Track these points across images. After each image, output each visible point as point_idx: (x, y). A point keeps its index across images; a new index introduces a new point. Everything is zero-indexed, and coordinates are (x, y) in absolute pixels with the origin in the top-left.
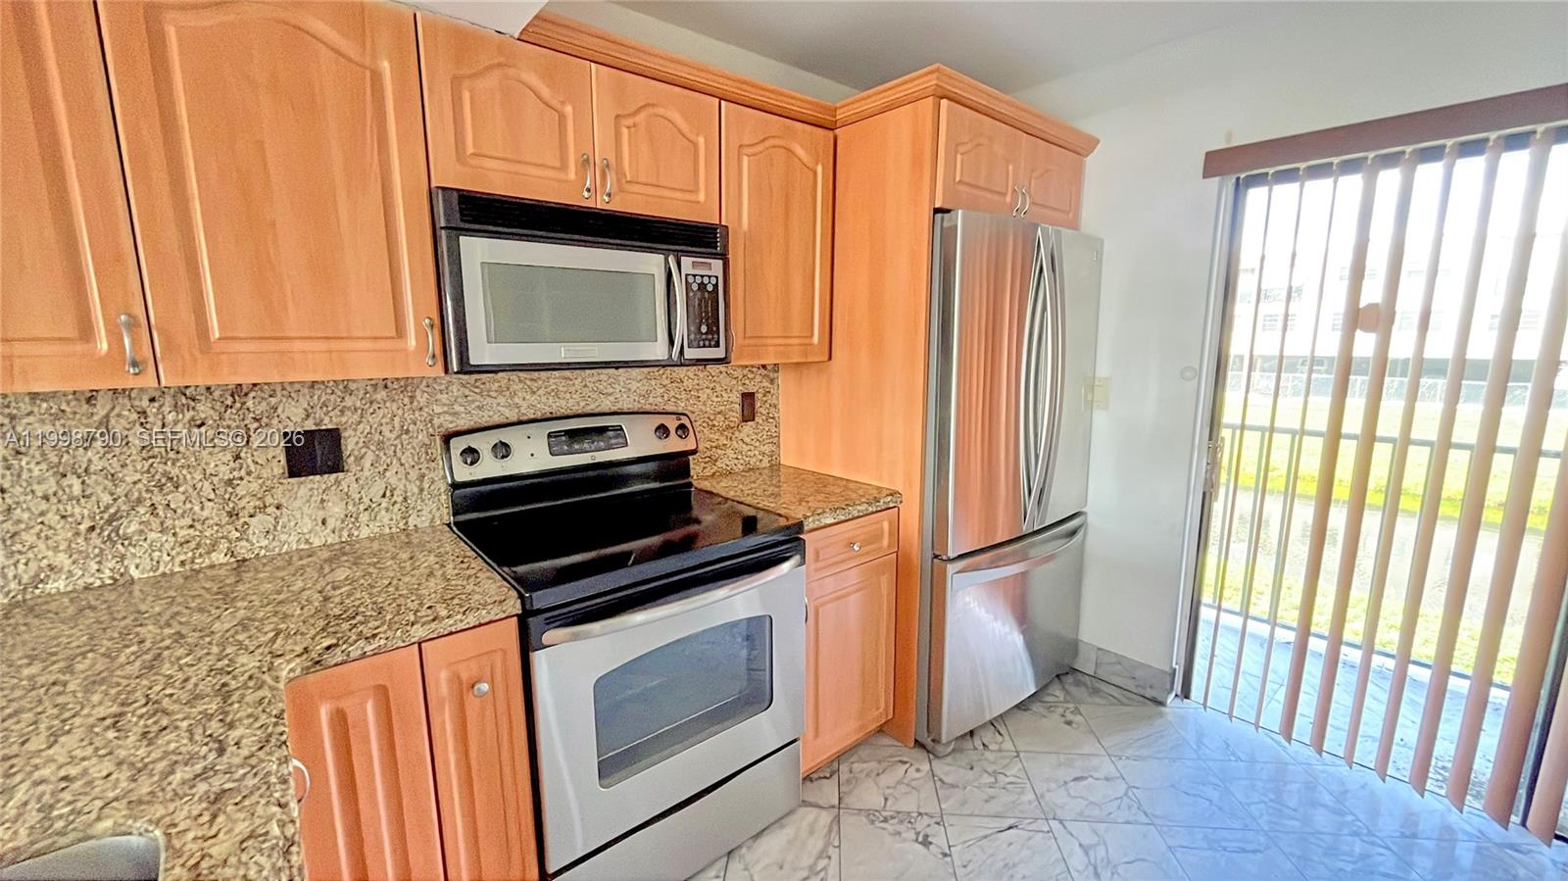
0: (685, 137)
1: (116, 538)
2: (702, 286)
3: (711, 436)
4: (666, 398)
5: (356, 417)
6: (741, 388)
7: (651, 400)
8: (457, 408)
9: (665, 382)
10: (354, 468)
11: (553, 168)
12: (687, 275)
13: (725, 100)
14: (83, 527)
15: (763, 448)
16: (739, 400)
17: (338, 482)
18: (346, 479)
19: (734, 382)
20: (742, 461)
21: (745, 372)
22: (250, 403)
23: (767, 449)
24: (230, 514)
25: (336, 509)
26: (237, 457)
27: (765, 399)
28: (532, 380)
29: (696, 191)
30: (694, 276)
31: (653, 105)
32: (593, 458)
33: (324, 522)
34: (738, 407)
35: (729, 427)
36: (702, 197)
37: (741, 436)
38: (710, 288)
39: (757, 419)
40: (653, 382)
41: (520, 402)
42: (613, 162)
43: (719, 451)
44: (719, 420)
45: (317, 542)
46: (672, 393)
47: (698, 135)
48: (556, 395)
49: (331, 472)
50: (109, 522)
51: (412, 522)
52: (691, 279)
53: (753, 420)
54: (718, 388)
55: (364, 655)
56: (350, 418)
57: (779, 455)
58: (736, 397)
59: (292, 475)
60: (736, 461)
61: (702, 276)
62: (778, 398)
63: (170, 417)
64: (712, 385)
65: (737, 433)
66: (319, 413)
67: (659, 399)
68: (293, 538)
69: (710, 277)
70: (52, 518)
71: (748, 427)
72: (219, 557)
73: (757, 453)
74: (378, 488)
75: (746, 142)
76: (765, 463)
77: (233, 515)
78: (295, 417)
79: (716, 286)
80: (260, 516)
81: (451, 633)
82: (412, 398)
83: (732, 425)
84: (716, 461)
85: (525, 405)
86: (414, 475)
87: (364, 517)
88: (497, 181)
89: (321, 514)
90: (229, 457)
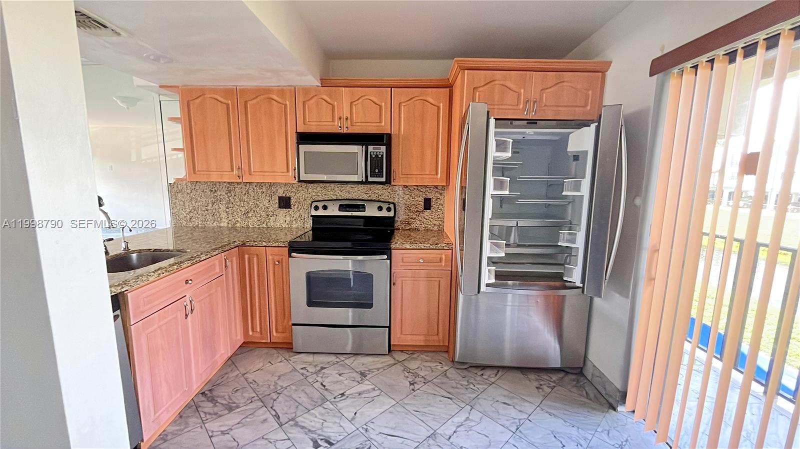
0: (376, 104)
1: (248, 217)
2: (377, 156)
3: (409, 214)
4: (389, 197)
5: (294, 194)
6: (424, 196)
7: (383, 197)
8: (319, 194)
9: (389, 191)
10: (293, 208)
11: (330, 122)
12: (370, 152)
13: (394, 87)
14: (243, 213)
15: (434, 222)
16: (423, 201)
17: (289, 211)
18: (291, 211)
19: (421, 193)
20: (423, 226)
21: (427, 189)
22: (273, 189)
23: (437, 223)
24: (267, 215)
25: (288, 219)
26: (269, 202)
27: (436, 201)
28: (341, 187)
29: (380, 122)
30: (374, 152)
31: (364, 96)
32: (352, 214)
33: (285, 221)
34: (422, 204)
35: (417, 211)
36: (383, 124)
37: (424, 215)
38: (380, 156)
39: (432, 209)
40: (384, 191)
41: (337, 194)
42: (349, 117)
43: (413, 220)
44: (413, 208)
45: (284, 226)
46: (392, 195)
47: (382, 102)
48: (349, 193)
49: (288, 208)
50: (247, 213)
51: (306, 225)
52: (372, 153)
53: (430, 209)
54: (413, 195)
55: (253, 246)
56: (293, 194)
57: (443, 226)
58: (422, 199)
59: (280, 207)
60: (421, 226)
61: (377, 152)
62: (444, 202)
63: (258, 190)
64: (410, 194)
65: (421, 214)
66: (286, 192)
67: (387, 197)
68: (279, 224)
69: (380, 152)
70: (238, 210)
71: (427, 212)
72: (264, 225)
73: (431, 223)
74: (298, 214)
75: (403, 101)
76: (436, 228)
77: (268, 215)
78: (281, 193)
79: (382, 156)
80: (273, 217)
81: (271, 247)
82: (308, 190)
83: (419, 210)
84: (411, 224)
85: (338, 195)
86: (307, 212)
87: (294, 222)
88: (314, 128)
89: (285, 219)
90: (268, 201)
